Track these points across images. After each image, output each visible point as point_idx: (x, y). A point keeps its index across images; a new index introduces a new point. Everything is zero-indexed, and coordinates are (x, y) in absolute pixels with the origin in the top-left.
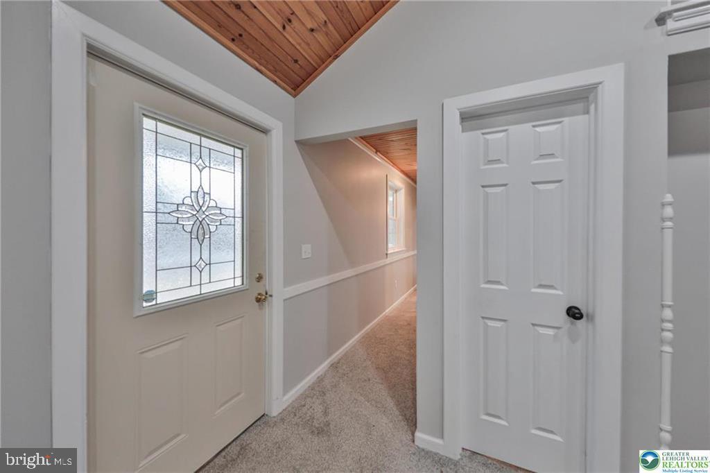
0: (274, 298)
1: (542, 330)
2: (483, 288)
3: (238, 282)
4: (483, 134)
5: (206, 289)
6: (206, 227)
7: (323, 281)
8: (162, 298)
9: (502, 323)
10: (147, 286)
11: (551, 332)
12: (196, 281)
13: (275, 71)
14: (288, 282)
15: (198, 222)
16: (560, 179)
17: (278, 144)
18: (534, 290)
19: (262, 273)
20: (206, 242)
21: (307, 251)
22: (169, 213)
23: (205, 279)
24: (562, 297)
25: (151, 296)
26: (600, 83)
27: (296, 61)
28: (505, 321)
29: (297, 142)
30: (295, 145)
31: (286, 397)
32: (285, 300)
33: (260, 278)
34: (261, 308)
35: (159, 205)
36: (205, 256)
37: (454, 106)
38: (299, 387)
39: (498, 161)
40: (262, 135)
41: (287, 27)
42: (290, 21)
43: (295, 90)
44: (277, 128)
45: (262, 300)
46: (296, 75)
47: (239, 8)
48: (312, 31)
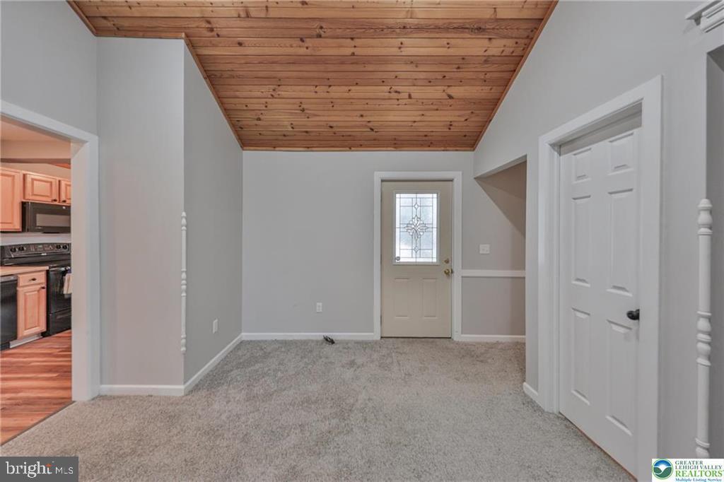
0: (455, 274)
1: (615, 328)
2: (575, 285)
3: (435, 260)
4: (575, 155)
5: (418, 260)
8: (402, 260)
9: (586, 316)
10: (397, 255)
11: (622, 330)
12: (414, 256)
13: (455, 146)
14: (464, 267)
16: (631, 188)
17: (458, 185)
18: (609, 290)
19: (448, 259)
21: (484, 248)
22: (405, 228)
23: (418, 256)
25: (399, 258)
26: (642, 99)
27: (465, 136)
28: (589, 314)
29: (475, 178)
32: (463, 277)
33: (447, 262)
34: (448, 278)
35: (401, 225)
36: (418, 245)
37: (546, 140)
39: (584, 176)
40: (450, 183)
41: (451, 127)
42: (451, 125)
43: (473, 147)
44: (457, 176)
45: (449, 273)
46: (469, 141)
47: (426, 136)
48: (466, 120)
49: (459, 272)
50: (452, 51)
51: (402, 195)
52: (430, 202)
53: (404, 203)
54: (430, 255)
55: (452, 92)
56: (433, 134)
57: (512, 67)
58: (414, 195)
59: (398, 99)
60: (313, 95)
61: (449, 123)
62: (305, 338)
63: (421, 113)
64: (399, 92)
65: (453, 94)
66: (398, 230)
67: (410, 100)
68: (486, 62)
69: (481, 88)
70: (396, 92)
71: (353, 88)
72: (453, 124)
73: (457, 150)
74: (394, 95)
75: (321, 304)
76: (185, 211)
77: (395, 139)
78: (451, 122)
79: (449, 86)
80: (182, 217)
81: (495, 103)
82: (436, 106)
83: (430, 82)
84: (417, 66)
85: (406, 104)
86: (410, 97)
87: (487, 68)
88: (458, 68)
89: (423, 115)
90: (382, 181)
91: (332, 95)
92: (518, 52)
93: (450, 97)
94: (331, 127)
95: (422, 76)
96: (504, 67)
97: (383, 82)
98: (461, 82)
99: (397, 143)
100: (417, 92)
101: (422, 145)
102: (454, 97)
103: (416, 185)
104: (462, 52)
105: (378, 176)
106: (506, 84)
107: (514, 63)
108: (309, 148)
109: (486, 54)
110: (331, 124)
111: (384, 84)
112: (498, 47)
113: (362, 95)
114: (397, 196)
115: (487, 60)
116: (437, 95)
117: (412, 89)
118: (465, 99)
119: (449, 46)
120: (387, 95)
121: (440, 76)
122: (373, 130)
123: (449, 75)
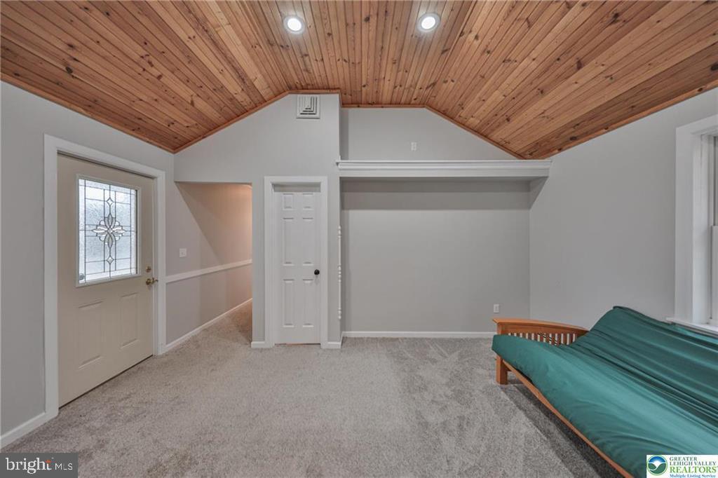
0: (159, 282)
1: (306, 282)
2: (284, 266)
3: (133, 271)
5: (114, 274)
6: (113, 237)
7: (198, 272)
8: (89, 278)
9: (292, 281)
10: (81, 271)
11: (309, 282)
12: (107, 269)
13: (160, 142)
14: (169, 272)
15: (108, 236)
17: (162, 185)
18: (303, 265)
19: (150, 266)
20: (113, 246)
21: (183, 252)
22: (92, 230)
23: (113, 269)
24: (312, 267)
25: (83, 277)
27: (176, 138)
29: (176, 182)
30: (174, 184)
31: (168, 345)
32: (167, 284)
33: (149, 270)
34: (150, 288)
35: (87, 226)
36: (113, 255)
37: (269, 181)
38: (177, 340)
39: (290, 207)
40: (151, 180)
41: (171, 126)
42: (173, 124)
43: (174, 149)
44: (161, 176)
45: (151, 282)
46: (175, 143)
47: (140, 119)
48: (188, 127)
50: (220, 77)
51: (90, 183)
53: (92, 193)
56: (149, 121)
57: (239, 113)
58: (106, 186)
59: (144, 70)
61: (172, 121)
63: (156, 97)
64: (152, 66)
65: (195, 102)
66: (82, 234)
67: (156, 80)
68: (231, 100)
69: (215, 112)
70: (150, 63)
72: (176, 124)
73: (160, 147)
74: (144, 63)
77: (95, 101)
78: (175, 121)
79: (198, 95)
81: (213, 128)
82: (175, 101)
83: (188, 81)
84: (189, 63)
85: (148, 80)
86: (159, 77)
87: (228, 103)
88: (215, 90)
89: (156, 100)
90: (60, 153)
92: (247, 109)
93: (192, 103)
95: (187, 72)
96: (236, 110)
97: (146, 44)
98: (208, 99)
101: (125, 124)
102: (195, 105)
104: (225, 83)
106: (229, 120)
107: (241, 112)
109: (235, 95)
111: (145, 46)
112: (242, 97)
114: (81, 182)
115: (232, 99)
116: (184, 95)
117: (167, 73)
118: (199, 112)
119: (221, 72)
120: (136, 57)
121: (199, 84)
122: (69, 70)
123: (205, 88)
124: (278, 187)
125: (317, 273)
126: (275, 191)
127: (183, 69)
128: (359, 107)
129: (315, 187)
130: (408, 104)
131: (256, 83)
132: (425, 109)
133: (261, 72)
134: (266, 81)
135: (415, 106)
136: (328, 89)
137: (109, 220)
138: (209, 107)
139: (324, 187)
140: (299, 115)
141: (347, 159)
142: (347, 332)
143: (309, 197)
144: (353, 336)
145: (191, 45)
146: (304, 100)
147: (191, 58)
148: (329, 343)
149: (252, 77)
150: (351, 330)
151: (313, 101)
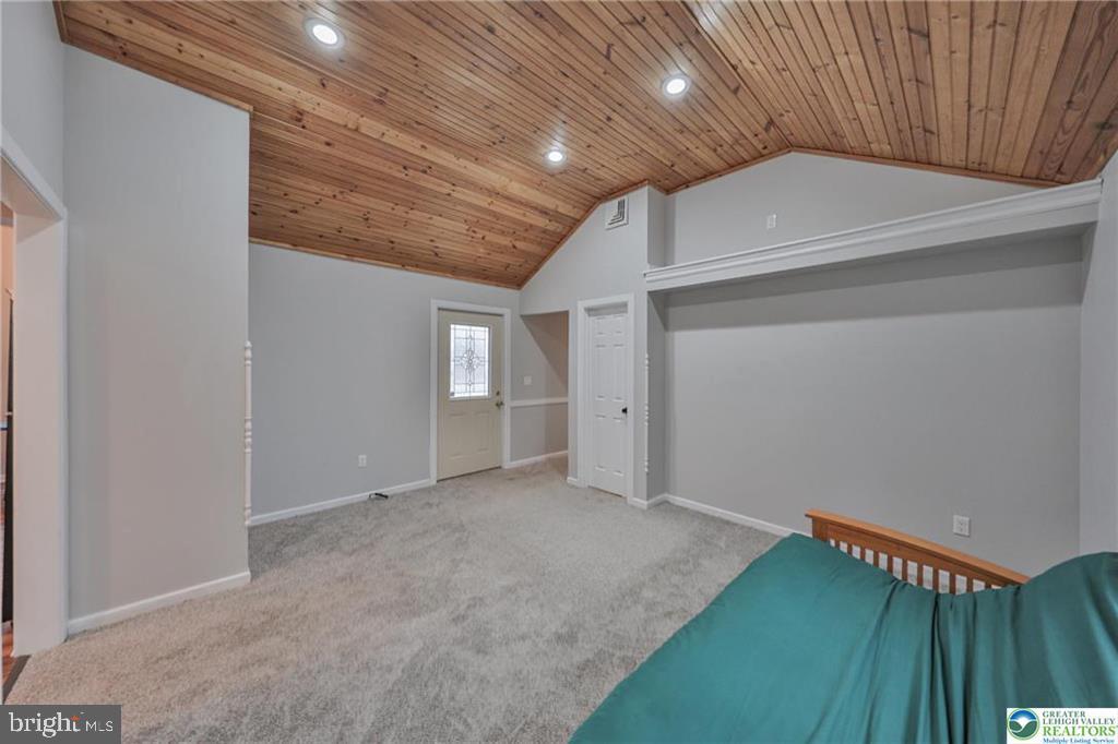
0: (505, 405)
1: (617, 421)
3: (487, 394)
4: (597, 319)
5: (473, 395)
6: (472, 366)
7: (543, 401)
8: (456, 395)
10: (452, 390)
12: (468, 390)
13: (506, 283)
14: (514, 398)
15: (469, 365)
17: (508, 321)
18: (614, 401)
19: (499, 391)
20: (472, 373)
21: (528, 381)
22: (459, 361)
24: (619, 404)
25: (453, 394)
29: (524, 317)
30: (519, 318)
31: (513, 463)
32: (511, 408)
33: (498, 393)
34: (499, 410)
35: (456, 358)
36: (472, 379)
37: (581, 306)
38: (522, 461)
39: (602, 333)
40: (500, 318)
41: (507, 268)
42: (508, 266)
43: (519, 287)
44: (507, 312)
45: (500, 405)
46: (517, 280)
47: (484, 270)
48: (520, 265)
49: (508, 404)
50: (525, 219)
51: (458, 327)
52: (481, 335)
53: (459, 334)
54: (481, 389)
55: (518, 244)
56: (491, 270)
58: (468, 328)
59: (473, 237)
60: (389, 210)
62: (344, 504)
63: (488, 252)
64: (475, 233)
65: (516, 245)
66: (452, 363)
67: (482, 240)
69: (537, 247)
70: (473, 231)
71: (435, 217)
72: (510, 266)
73: (507, 287)
74: (471, 233)
75: (364, 457)
76: (249, 340)
78: (509, 264)
79: (516, 239)
80: (246, 348)
81: (543, 259)
82: (502, 250)
83: (503, 233)
84: (497, 220)
85: (477, 243)
86: (483, 238)
87: (543, 235)
88: (527, 230)
89: (489, 254)
90: (439, 309)
91: (410, 216)
92: (564, 233)
93: (514, 247)
94: (392, 242)
95: (499, 227)
96: (553, 238)
98: (525, 239)
99: (455, 271)
100: (490, 237)
101: (477, 277)
102: (518, 248)
103: (471, 317)
104: (532, 222)
105: (435, 304)
107: (561, 238)
108: (350, 256)
109: (546, 227)
110: (393, 239)
111: (466, 223)
112: (552, 226)
113: (441, 225)
114: (452, 326)
115: (545, 231)
116: (505, 243)
117: (487, 233)
118: (523, 251)
119: (524, 215)
120: (465, 232)
121: (511, 231)
122: (436, 255)
123: (518, 233)
124: (590, 311)
125: (625, 411)
126: (589, 315)
127: (494, 226)
128: (687, 187)
129: (621, 308)
130: (759, 157)
131: (560, 210)
132: (792, 153)
133: (559, 199)
134: (567, 203)
135: (772, 155)
136: (634, 185)
137: (470, 352)
138: (530, 245)
139: (631, 307)
140: (607, 226)
141: (673, 264)
142: (671, 496)
143: (619, 319)
144: (677, 503)
145: (491, 208)
146: (611, 207)
147: (496, 216)
148: (636, 499)
149: (552, 207)
150: (674, 494)
151: (621, 205)
